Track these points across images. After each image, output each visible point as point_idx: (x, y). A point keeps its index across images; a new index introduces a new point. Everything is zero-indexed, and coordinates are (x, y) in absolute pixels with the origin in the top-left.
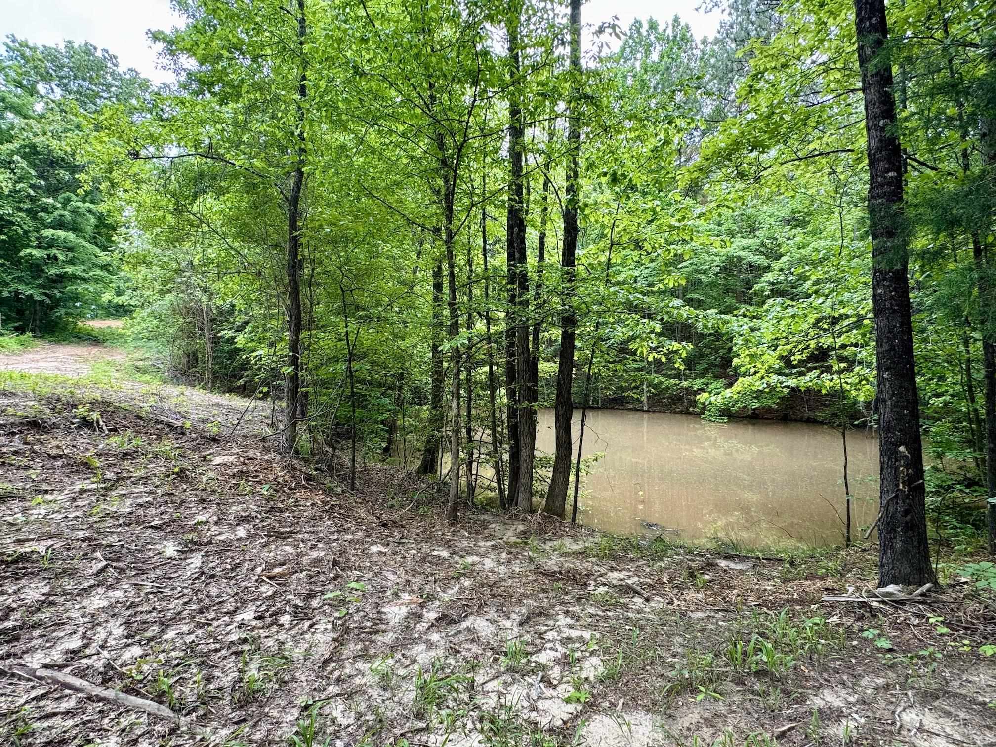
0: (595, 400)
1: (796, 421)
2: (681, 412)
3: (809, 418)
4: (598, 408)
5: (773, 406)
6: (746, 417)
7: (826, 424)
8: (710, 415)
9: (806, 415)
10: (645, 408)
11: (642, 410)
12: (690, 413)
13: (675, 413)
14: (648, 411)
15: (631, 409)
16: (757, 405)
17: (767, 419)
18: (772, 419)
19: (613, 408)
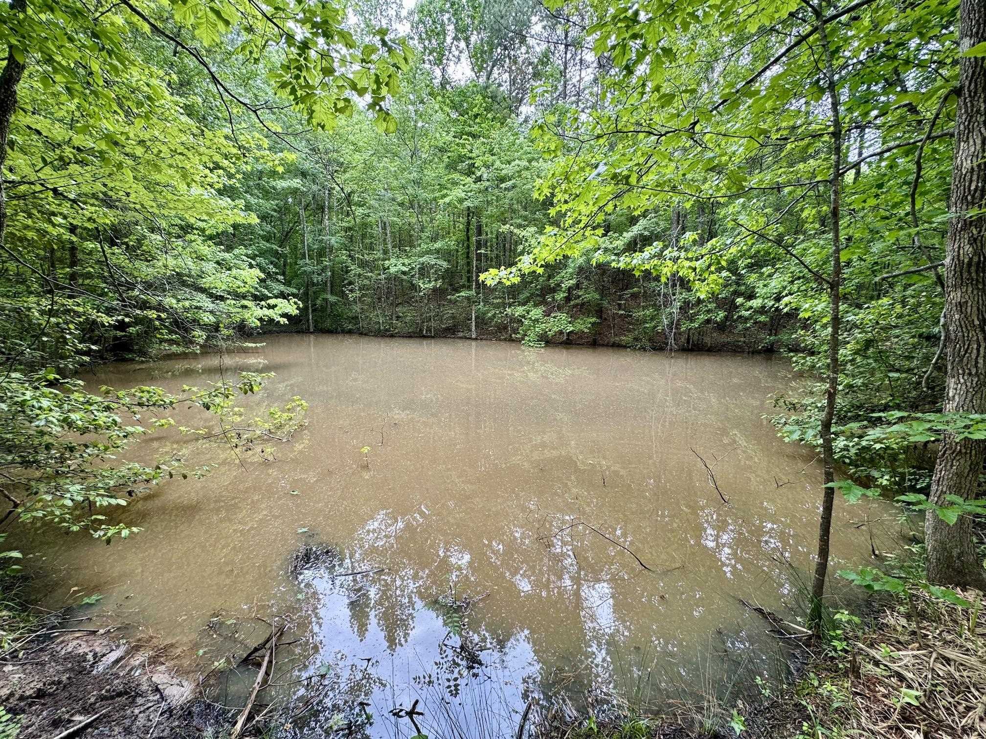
0: (429, 329)
1: (603, 345)
2: (505, 339)
3: (614, 343)
4: (433, 337)
5: (586, 330)
6: (561, 343)
7: (629, 347)
8: (529, 341)
9: (612, 340)
10: (474, 336)
11: (470, 338)
12: (513, 340)
13: (500, 340)
14: (476, 339)
15: (461, 338)
16: (572, 329)
17: (578, 344)
18: (583, 344)
19: (445, 337)
